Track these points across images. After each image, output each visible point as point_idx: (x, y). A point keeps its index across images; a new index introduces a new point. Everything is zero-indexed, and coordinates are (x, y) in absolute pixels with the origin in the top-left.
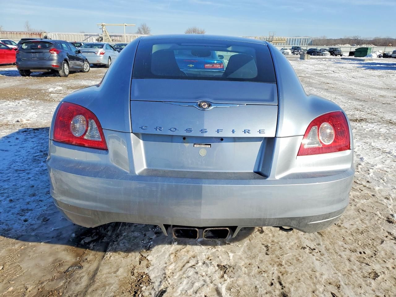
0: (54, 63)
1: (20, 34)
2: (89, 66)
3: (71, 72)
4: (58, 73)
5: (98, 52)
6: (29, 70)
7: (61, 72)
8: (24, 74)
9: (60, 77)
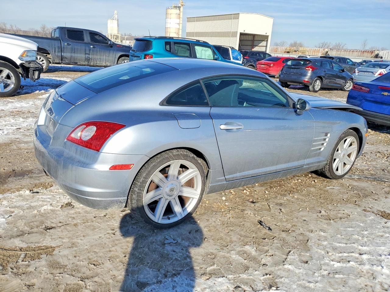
0: (306, 79)
1: (353, 51)
2: (352, 85)
3: (322, 89)
4: (309, 87)
5: (376, 72)
6: (286, 83)
7: (311, 88)
8: (284, 85)
9: (310, 91)
